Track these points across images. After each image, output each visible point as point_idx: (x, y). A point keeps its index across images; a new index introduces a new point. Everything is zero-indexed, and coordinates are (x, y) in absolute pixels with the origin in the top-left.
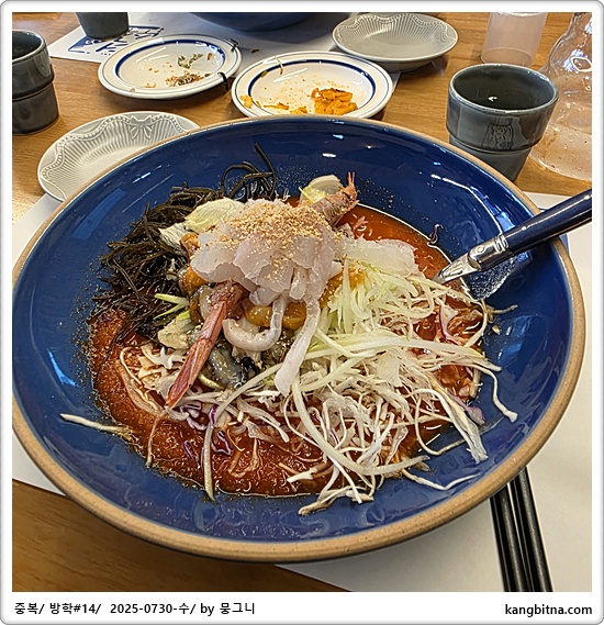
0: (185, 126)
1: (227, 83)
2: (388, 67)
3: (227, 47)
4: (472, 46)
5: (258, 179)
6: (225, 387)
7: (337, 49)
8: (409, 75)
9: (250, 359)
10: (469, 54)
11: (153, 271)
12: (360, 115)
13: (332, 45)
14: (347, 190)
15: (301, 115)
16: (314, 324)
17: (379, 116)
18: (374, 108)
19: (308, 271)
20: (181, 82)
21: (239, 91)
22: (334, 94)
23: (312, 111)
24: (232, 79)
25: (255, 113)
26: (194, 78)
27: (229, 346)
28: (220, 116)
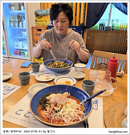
0: (48, 85)
1: (54, 80)
2: (76, 79)
3: (54, 75)
4: (88, 77)
5: (58, 92)
6: (54, 114)
7: (69, 76)
8: (79, 80)
9: (57, 111)
10: (87, 78)
11: (45, 102)
12: (72, 85)
13: (68, 75)
14: (69, 94)
15: (63, 84)
16: (64, 107)
17: (74, 85)
18: (74, 84)
19: (64, 101)
20: (47, 79)
21: (55, 81)
22: (68, 82)
23: (65, 84)
24: (54, 79)
25: (57, 84)
26: (49, 79)
27: (54, 110)
28: (52, 84)
